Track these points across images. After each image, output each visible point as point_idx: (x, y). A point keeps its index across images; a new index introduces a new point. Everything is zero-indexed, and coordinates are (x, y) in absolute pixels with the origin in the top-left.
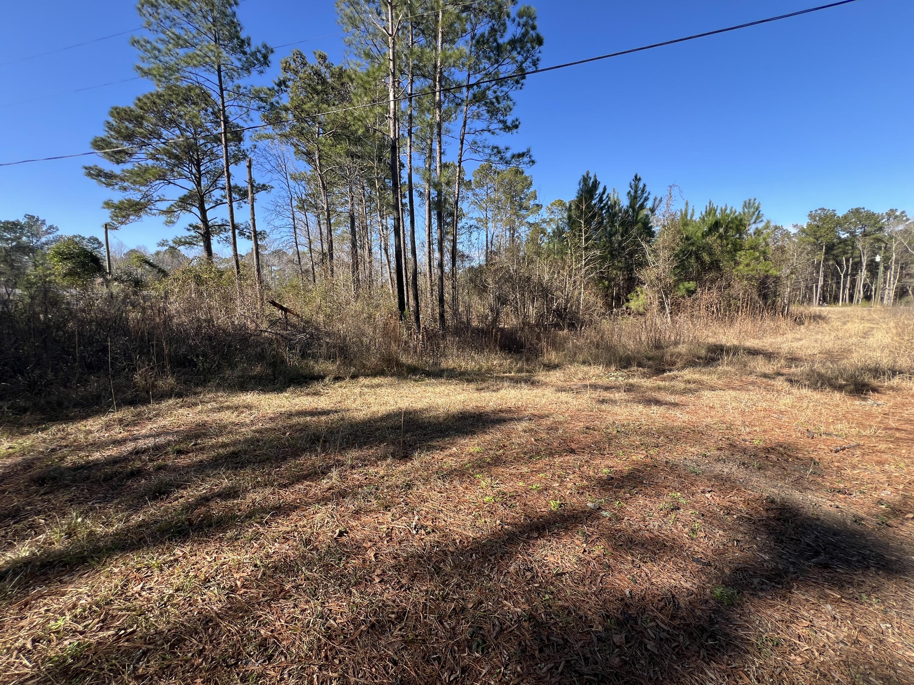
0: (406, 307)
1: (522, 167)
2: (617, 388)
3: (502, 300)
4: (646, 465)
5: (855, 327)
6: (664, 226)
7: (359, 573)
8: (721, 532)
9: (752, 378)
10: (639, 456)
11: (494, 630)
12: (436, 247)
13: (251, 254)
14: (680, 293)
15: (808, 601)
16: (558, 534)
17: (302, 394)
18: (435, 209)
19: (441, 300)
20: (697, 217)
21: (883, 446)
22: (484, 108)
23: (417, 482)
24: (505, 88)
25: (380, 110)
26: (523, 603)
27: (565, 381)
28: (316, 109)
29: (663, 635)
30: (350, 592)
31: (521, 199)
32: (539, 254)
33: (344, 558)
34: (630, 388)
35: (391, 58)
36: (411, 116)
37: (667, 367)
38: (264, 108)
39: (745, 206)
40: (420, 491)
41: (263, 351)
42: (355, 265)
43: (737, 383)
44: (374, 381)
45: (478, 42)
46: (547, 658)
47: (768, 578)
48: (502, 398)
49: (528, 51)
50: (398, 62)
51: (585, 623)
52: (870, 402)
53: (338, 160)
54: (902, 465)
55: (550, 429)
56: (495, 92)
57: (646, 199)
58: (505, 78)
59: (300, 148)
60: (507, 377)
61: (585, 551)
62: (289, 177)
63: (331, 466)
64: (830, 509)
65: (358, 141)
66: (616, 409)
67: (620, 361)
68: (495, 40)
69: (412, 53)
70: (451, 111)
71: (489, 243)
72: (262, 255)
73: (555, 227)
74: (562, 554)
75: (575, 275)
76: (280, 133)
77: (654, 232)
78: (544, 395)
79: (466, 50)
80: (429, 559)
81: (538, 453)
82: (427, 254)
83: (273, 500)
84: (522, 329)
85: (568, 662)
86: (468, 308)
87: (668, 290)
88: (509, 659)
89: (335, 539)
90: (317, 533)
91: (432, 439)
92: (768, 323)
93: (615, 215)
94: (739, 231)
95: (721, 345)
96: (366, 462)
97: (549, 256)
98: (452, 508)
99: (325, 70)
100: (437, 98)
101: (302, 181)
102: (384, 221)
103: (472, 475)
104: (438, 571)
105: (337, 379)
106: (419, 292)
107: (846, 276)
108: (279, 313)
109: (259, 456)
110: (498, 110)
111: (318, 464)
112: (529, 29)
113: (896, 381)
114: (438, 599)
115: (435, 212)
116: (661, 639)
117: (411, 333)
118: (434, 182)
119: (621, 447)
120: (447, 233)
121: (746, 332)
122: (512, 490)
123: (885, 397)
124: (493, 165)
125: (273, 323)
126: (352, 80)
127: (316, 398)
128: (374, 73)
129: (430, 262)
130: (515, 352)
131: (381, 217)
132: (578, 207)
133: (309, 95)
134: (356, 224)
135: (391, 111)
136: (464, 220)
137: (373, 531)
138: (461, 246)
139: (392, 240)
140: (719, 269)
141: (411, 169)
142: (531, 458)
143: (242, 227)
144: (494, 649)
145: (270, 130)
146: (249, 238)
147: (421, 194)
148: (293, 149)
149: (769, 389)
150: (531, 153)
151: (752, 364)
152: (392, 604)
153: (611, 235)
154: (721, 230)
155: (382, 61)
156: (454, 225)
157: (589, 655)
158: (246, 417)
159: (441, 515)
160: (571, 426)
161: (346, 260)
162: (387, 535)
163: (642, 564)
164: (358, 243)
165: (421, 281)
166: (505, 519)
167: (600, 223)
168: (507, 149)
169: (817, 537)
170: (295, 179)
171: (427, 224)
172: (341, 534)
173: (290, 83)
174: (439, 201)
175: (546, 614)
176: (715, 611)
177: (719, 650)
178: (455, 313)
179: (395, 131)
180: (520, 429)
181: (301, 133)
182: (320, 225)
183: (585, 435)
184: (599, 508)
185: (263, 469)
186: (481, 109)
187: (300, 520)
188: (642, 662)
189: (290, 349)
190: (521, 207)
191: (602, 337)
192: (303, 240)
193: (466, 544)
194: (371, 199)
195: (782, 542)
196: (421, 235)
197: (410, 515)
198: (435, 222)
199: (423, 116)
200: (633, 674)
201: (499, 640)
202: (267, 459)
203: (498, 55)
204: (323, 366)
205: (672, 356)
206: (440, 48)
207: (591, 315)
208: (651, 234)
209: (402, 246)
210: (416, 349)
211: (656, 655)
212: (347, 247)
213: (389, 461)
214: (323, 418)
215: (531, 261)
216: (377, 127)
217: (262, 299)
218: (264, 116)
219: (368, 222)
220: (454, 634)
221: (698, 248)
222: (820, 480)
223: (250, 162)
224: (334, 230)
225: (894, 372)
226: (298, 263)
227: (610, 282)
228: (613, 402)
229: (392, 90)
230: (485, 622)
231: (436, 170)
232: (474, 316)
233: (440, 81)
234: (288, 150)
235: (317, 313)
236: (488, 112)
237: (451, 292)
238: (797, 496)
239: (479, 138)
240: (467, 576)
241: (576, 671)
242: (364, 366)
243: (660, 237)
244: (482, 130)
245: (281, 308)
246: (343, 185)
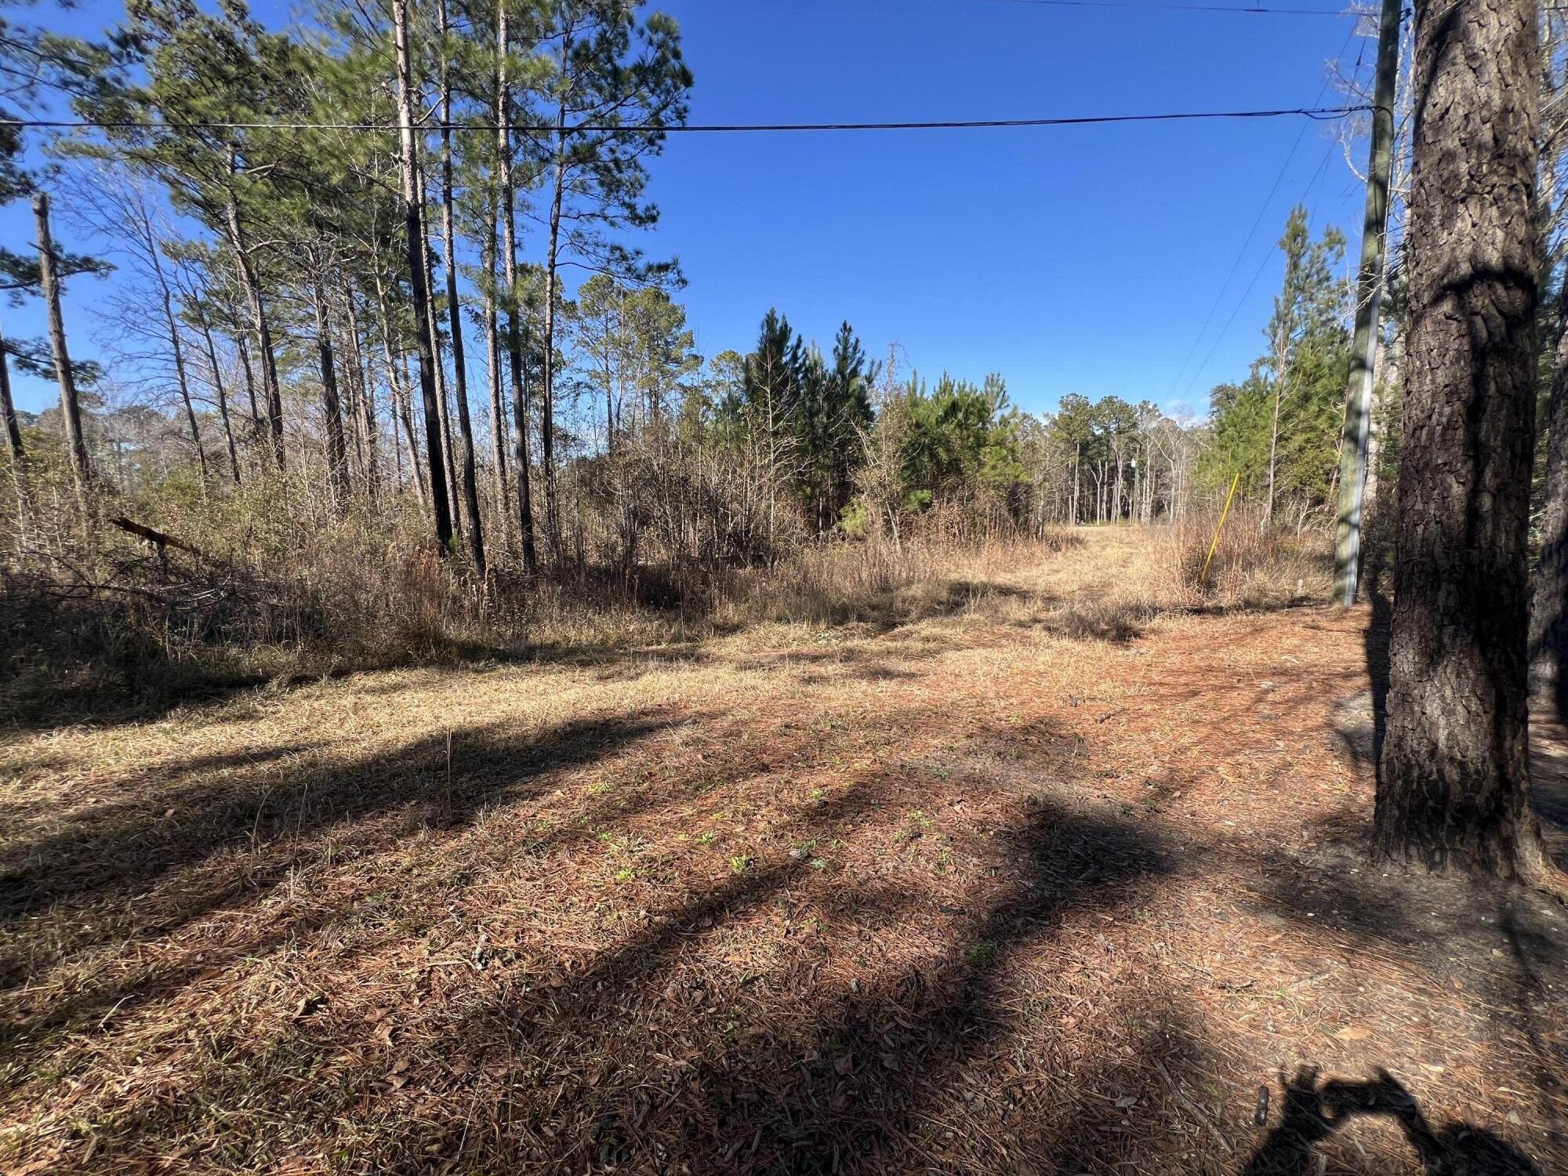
0: (454, 530)
1: (666, 289)
2: (830, 657)
3: (642, 517)
4: (874, 775)
5: (1114, 552)
6: (886, 405)
7: (355, 1081)
8: (975, 860)
9: (1005, 629)
10: (863, 763)
11: (639, 1113)
12: (511, 418)
13: (59, 413)
14: (911, 508)
15: (1078, 934)
16: (744, 913)
17: (210, 720)
18: (508, 347)
19: (526, 518)
20: (929, 395)
21: (1147, 708)
22: (593, 175)
23: (483, 869)
24: (628, 147)
25: (380, 143)
26: (690, 1049)
27: (751, 652)
28: (224, 113)
29: (906, 1038)
30: (334, 1127)
31: (667, 343)
32: (700, 440)
33: (319, 1058)
34: (849, 656)
35: (400, 44)
36: (448, 166)
37: (898, 620)
38: (79, 85)
39: (987, 383)
40: (490, 883)
41: (96, 633)
42: (338, 447)
43: (988, 637)
44: (387, 680)
45: (577, 54)
46: (732, 1133)
47: (1034, 916)
48: (645, 691)
49: (668, 92)
50: (415, 55)
51: (791, 1053)
52: (1133, 651)
53: (286, 228)
54: (1167, 729)
55: (728, 734)
56: (612, 151)
57: (860, 362)
58: (629, 129)
59: (184, 189)
60: (653, 651)
61: (788, 932)
62: (157, 250)
63: (286, 867)
64: (1098, 801)
65: (331, 196)
66: (829, 691)
67: (832, 614)
68: (610, 59)
69: (445, 44)
70: (531, 170)
71: (613, 417)
72: (92, 417)
73: (725, 395)
74: (752, 945)
75: (761, 476)
76: (128, 149)
77: (873, 413)
78: (717, 677)
79: (555, 64)
80: (511, 1013)
81: (709, 780)
82: (494, 431)
83: (126, 969)
84: (678, 567)
85: (766, 1128)
86: (580, 533)
87: (895, 502)
88: (669, 1156)
89: (297, 1021)
90: (250, 1020)
91: (513, 779)
92: (1021, 550)
93: (816, 382)
94: (981, 418)
95: (967, 583)
96: (371, 846)
97: (717, 443)
98: (556, 905)
99: (245, 35)
100: (502, 141)
101: (194, 261)
102: (400, 363)
103: (593, 837)
104: (529, 1029)
105: (298, 681)
106: (480, 502)
107: (1102, 484)
108: (142, 547)
109: (87, 874)
110: (619, 184)
111: (250, 868)
112: (670, 56)
113: (1157, 621)
114: (530, 1086)
115: (508, 353)
116: (903, 1045)
117: (465, 582)
118: (503, 297)
119: (838, 751)
120: (533, 394)
121: (995, 562)
122: (665, 851)
123: (1148, 643)
124: (616, 279)
125: (124, 569)
126: (311, 70)
127: (245, 727)
128: (363, 66)
129: (500, 447)
130: (666, 607)
131: (392, 353)
132: (760, 367)
133: (205, 80)
134: (336, 364)
135: (406, 149)
136: (565, 373)
137: (387, 986)
138: (561, 418)
139: (418, 401)
140: (959, 472)
141: (453, 268)
142: (697, 789)
143: (25, 349)
144: (640, 1149)
145: (98, 137)
146: (47, 374)
147: (477, 317)
148: (167, 190)
149: (1025, 642)
150: (679, 266)
151: (1003, 609)
152: (434, 1123)
153: (813, 414)
154: (960, 416)
155: (381, 46)
156: (546, 378)
157: (799, 1106)
158: (48, 788)
159: (535, 922)
160: (762, 726)
161: (315, 436)
162: (420, 986)
163: (872, 934)
164: (343, 403)
165: (482, 481)
166: (654, 906)
167: (795, 394)
168: (638, 253)
169: (1085, 843)
170: (176, 256)
171: (491, 374)
172: (310, 1008)
173: (152, 45)
174: (514, 333)
175: (729, 1057)
176: (972, 981)
177: (978, 1038)
178: (555, 540)
179: (414, 188)
180: (678, 740)
181: (186, 157)
182: (246, 360)
183: (784, 738)
184: (809, 856)
185: (99, 902)
186: (588, 177)
187: (205, 999)
188: (878, 1091)
189: (174, 625)
190: (668, 357)
191: (805, 576)
192: (201, 386)
193: (583, 967)
194: (367, 317)
195: (1047, 858)
196: (480, 395)
197: (470, 935)
198: (506, 370)
199: (474, 171)
200: (866, 1115)
201: (649, 1129)
202: (112, 877)
203: (616, 87)
204: (265, 657)
205: (904, 601)
206: (502, 48)
207: (787, 541)
208: (869, 416)
209: (440, 413)
210: (477, 610)
211: (896, 1073)
212: (316, 408)
213: (421, 836)
214: (264, 767)
215: (688, 452)
216: (375, 174)
217: (93, 515)
218: (80, 103)
219: (364, 362)
220: (564, 1144)
221: (933, 440)
222: (1085, 762)
223: (43, 201)
224: (283, 372)
225: (1156, 610)
226: (191, 437)
227: (813, 489)
228: (823, 680)
229: (405, 107)
230: (623, 1103)
231: (504, 274)
232: (589, 547)
233: (505, 110)
234: (153, 192)
235: (246, 545)
236: (602, 184)
237: (544, 500)
238: (1062, 789)
239: (585, 228)
240: (587, 1027)
241: (780, 1141)
242: (362, 650)
243: (881, 421)
244: (592, 215)
245: (149, 534)
246: (303, 282)
